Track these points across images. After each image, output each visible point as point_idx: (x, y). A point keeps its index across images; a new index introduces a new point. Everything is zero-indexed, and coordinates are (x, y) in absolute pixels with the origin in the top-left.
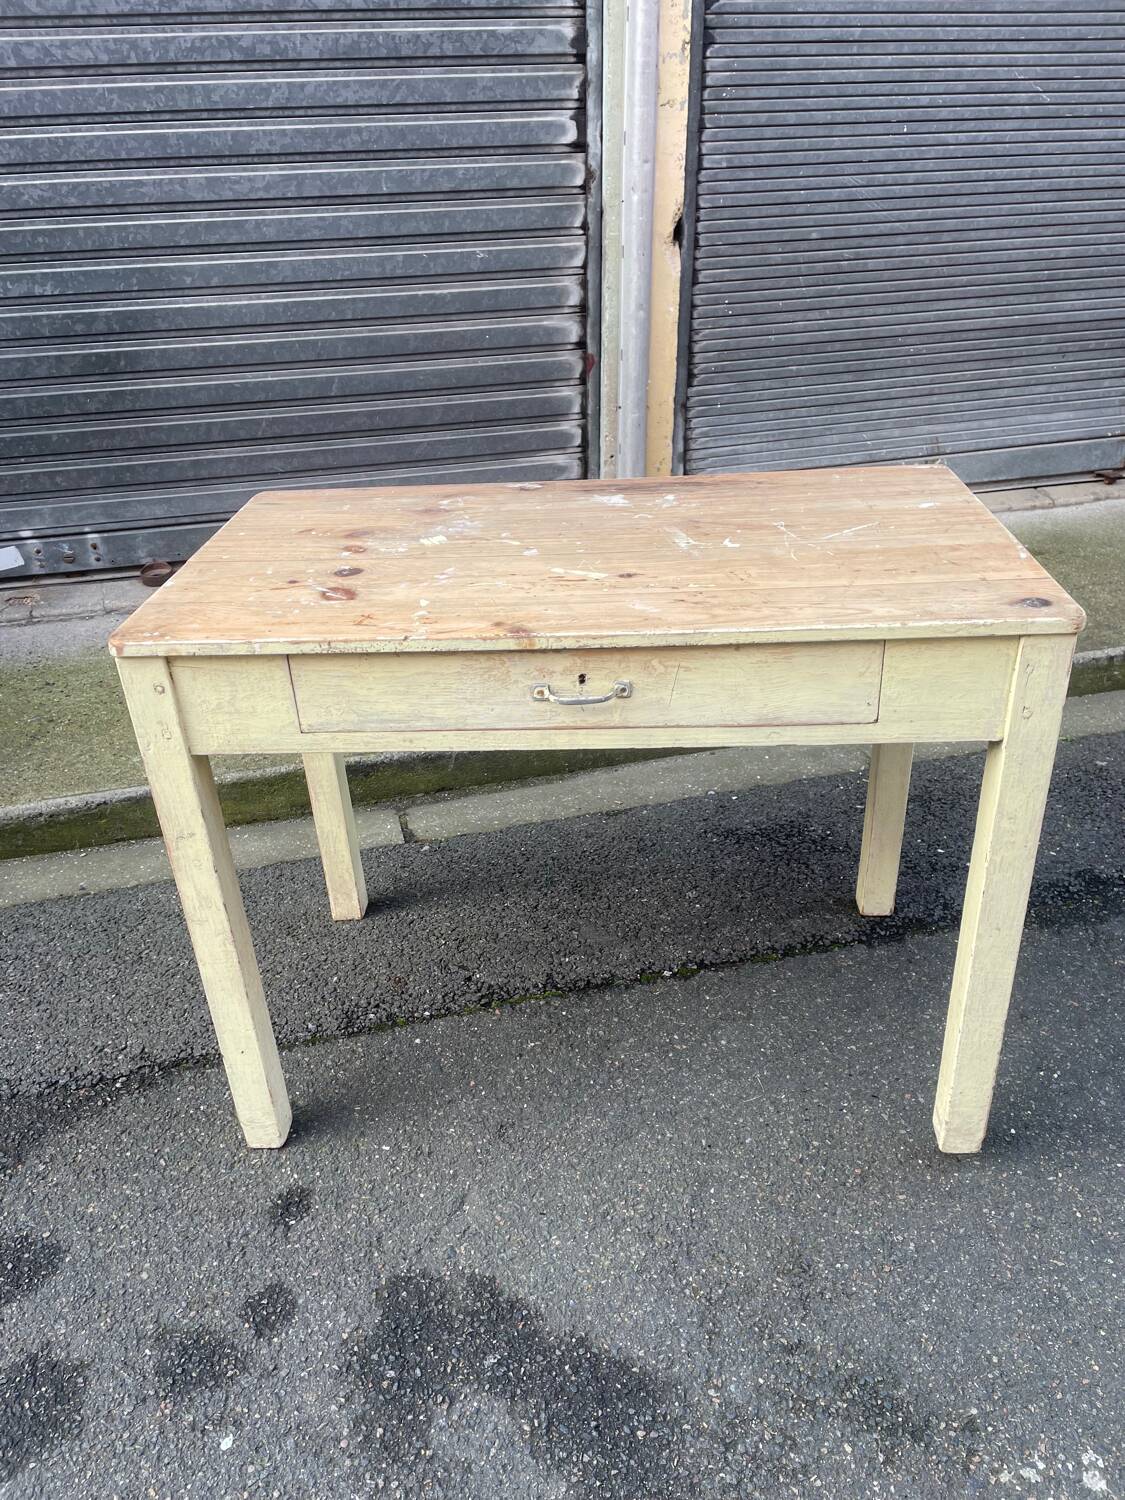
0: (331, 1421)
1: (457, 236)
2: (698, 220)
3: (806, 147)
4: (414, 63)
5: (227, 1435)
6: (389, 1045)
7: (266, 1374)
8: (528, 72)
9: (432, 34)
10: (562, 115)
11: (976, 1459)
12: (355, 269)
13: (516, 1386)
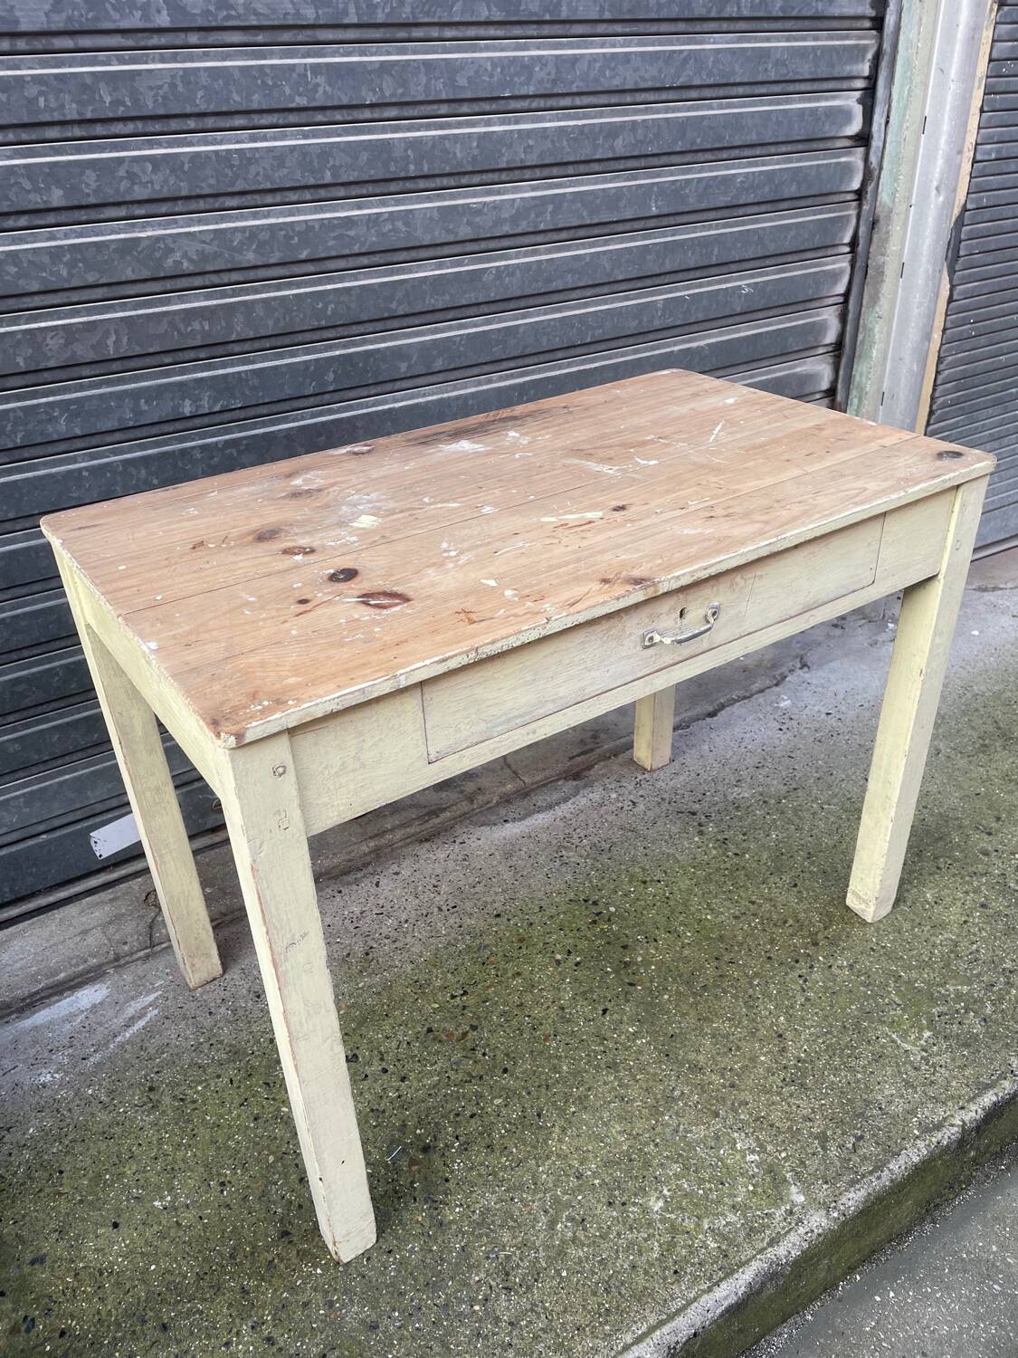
1: (722, 267)
8: (824, 41)
10: (848, 98)
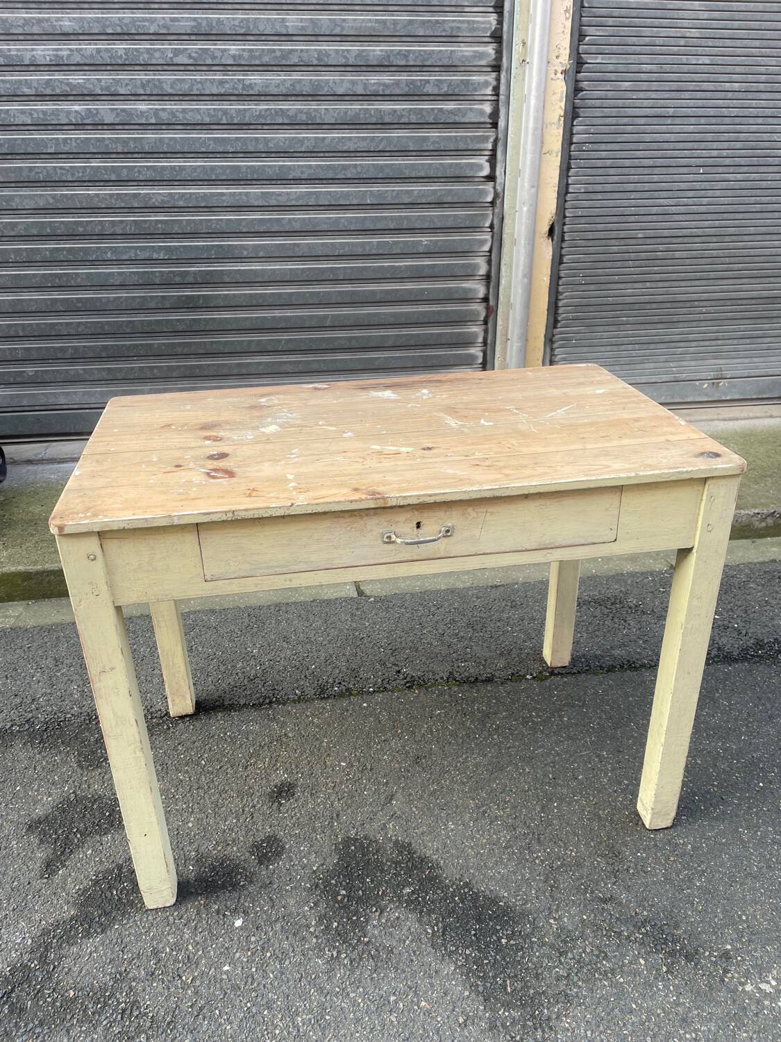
0: (304, 916)
1: (411, 230)
2: (564, 224)
3: (636, 181)
4: (392, 126)
5: (239, 918)
6: (346, 706)
7: (265, 886)
9: (404, 109)
10: (481, 159)
11: (730, 975)
12: (347, 249)
13: (423, 907)
